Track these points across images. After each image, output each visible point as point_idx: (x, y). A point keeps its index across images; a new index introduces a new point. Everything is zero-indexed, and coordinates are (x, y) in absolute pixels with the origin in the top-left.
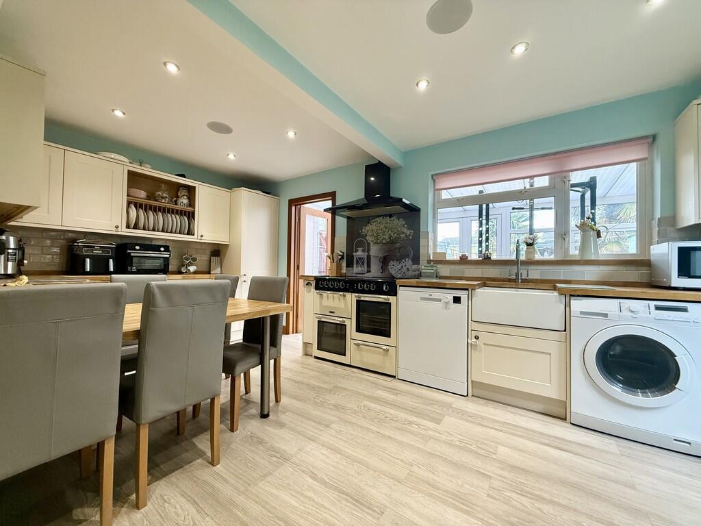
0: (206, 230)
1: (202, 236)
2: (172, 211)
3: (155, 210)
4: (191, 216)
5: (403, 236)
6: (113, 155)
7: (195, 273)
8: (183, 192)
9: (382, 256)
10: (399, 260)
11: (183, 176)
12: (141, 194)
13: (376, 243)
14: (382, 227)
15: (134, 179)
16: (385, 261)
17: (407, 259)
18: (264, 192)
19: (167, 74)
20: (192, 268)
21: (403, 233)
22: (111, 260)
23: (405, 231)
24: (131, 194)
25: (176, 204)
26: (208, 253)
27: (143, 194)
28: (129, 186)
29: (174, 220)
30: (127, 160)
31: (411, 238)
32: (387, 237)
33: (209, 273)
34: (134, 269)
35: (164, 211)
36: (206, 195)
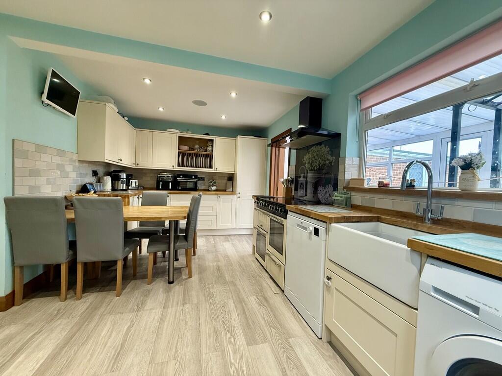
0: (220, 165)
1: (216, 169)
2: (202, 156)
3: (192, 155)
4: (211, 157)
5: (327, 162)
6: (172, 130)
7: (216, 190)
8: (210, 144)
9: (314, 182)
10: (324, 186)
11: (207, 134)
12: (185, 148)
13: (311, 170)
14: (315, 155)
15: (182, 141)
16: (316, 187)
17: (330, 185)
18: (255, 136)
19: (145, 84)
20: (214, 188)
21: (328, 160)
22: (170, 183)
23: (329, 157)
24: (181, 148)
25: (206, 151)
26: (226, 178)
27: (186, 148)
28: (179, 145)
29: (202, 160)
30: (178, 131)
31: (333, 164)
32: (317, 164)
33: (225, 191)
34: (180, 188)
35: (197, 155)
36: (220, 144)
